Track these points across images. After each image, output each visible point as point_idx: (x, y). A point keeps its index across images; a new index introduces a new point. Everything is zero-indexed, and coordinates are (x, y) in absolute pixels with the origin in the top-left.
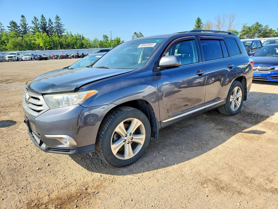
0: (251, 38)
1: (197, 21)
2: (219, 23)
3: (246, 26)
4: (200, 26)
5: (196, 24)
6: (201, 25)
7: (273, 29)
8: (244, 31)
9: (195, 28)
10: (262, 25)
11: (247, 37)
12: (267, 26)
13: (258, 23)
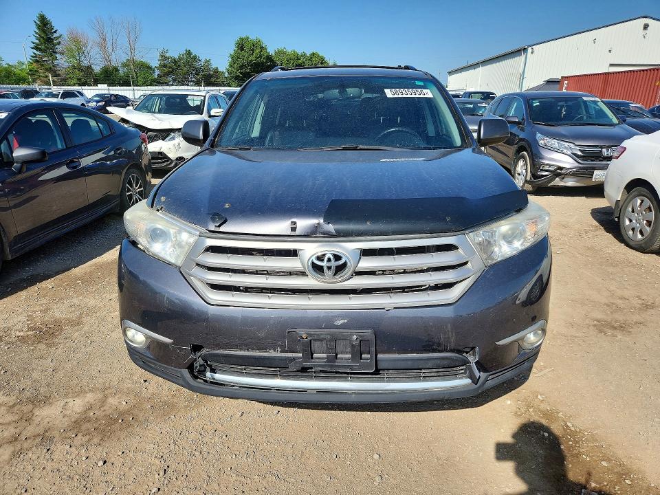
0: (183, 85)
1: (39, 23)
2: (104, 40)
3: (167, 55)
4: (50, 38)
5: (37, 31)
6: (55, 35)
7: (220, 70)
8: (165, 66)
9: (37, 41)
10: (200, 59)
11: (174, 80)
12: (207, 61)
13: (189, 53)
